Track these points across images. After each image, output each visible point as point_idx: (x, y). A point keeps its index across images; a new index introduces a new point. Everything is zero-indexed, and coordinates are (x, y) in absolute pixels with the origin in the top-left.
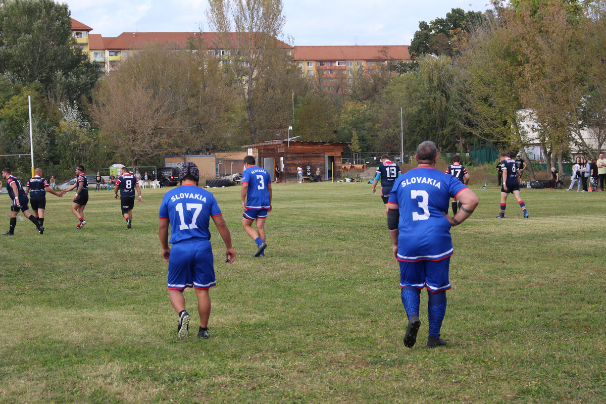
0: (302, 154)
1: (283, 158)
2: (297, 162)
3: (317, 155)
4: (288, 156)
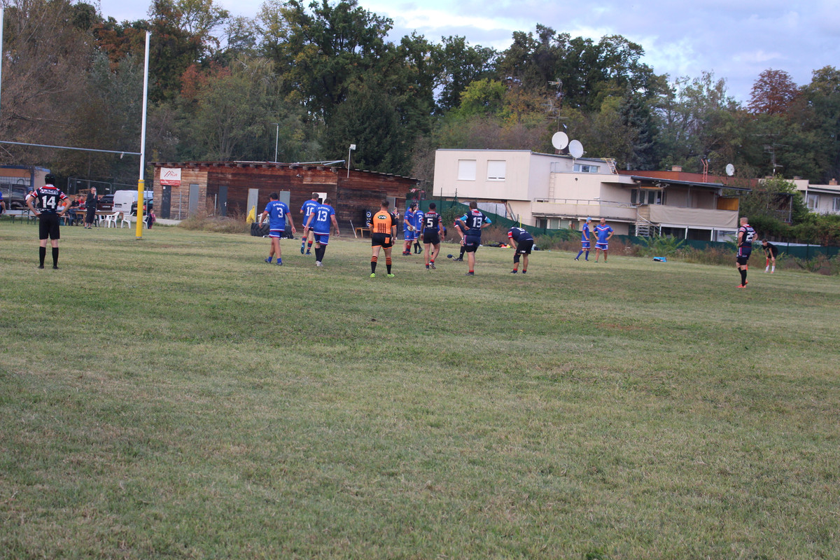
0: (359, 190)
1: (326, 194)
2: (352, 203)
3: (378, 194)
4: (342, 192)
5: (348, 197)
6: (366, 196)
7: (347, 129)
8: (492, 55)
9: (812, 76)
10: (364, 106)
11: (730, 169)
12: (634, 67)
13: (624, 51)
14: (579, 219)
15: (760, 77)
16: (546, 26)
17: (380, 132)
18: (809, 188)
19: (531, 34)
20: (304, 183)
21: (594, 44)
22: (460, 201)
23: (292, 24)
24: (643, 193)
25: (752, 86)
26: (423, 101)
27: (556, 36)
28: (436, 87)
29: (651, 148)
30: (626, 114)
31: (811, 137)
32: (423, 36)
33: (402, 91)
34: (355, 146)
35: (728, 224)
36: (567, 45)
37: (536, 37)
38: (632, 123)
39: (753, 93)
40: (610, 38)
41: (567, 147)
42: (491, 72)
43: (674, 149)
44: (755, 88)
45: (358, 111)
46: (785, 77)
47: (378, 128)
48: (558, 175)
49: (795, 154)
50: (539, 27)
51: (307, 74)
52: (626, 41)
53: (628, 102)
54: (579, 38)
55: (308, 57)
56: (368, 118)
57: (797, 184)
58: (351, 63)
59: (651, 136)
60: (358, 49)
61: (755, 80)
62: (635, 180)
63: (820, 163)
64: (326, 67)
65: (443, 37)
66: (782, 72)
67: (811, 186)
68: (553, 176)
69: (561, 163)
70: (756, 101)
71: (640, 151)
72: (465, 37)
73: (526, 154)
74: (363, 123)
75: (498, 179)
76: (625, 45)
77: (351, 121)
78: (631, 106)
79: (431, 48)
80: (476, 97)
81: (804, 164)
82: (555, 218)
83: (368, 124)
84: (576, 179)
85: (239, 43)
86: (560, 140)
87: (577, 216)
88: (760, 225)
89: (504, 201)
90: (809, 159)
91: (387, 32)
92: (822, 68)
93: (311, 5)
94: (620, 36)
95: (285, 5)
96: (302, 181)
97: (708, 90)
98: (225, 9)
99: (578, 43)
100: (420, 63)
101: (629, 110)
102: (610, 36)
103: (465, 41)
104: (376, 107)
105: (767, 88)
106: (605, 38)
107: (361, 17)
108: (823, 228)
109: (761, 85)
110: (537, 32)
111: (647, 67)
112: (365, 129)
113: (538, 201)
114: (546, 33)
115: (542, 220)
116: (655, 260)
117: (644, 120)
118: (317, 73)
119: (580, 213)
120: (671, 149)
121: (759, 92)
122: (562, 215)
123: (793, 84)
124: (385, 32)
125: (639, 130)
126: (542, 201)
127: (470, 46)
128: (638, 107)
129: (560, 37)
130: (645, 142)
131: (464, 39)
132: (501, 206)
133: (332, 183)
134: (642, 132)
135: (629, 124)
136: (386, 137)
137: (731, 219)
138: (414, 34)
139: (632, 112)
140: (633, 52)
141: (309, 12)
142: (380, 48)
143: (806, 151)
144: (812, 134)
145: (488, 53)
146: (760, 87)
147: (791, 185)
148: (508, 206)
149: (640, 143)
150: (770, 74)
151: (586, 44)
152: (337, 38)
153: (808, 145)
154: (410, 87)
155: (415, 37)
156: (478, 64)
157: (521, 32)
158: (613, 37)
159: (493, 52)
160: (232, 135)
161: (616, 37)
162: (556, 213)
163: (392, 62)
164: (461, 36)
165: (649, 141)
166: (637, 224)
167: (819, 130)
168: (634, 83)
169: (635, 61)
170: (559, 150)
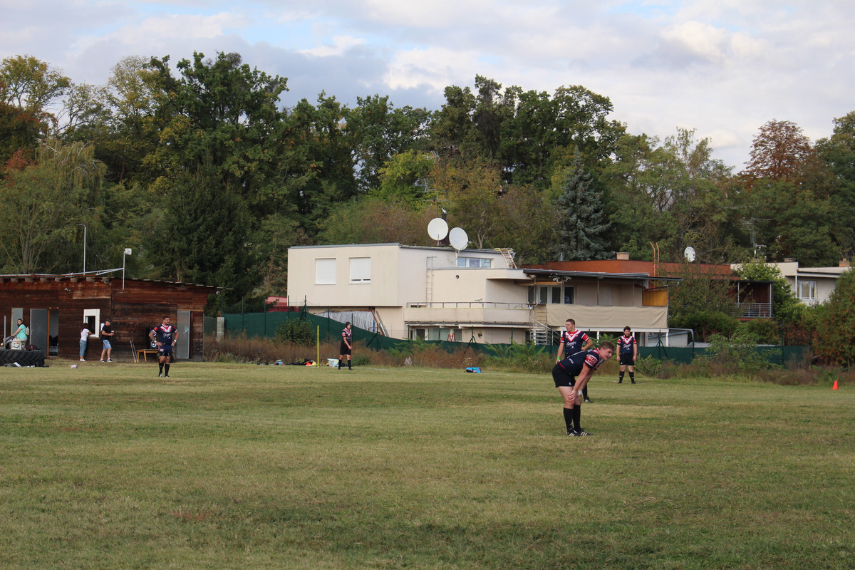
0: (140, 304)
1: (99, 310)
2: (131, 320)
3: (165, 308)
4: (117, 307)
5: (126, 313)
6: (150, 311)
7: (175, 227)
8: (426, 119)
9: (833, 126)
10: (197, 197)
11: (690, 254)
12: (601, 125)
13: (587, 106)
14: (460, 326)
15: (760, 131)
16: (488, 79)
17: (220, 229)
18: (798, 272)
19: (467, 90)
20: (74, 298)
21: (550, 99)
22: (311, 312)
23: (156, 91)
24: (544, 291)
25: (752, 143)
26: (330, 183)
27: (502, 91)
28: (356, 163)
29: (609, 230)
30: (574, 188)
31: (825, 206)
32: (334, 98)
33: (300, 172)
34: (130, 250)
35: (654, 324)
36: (517, 101)
37: (475, 92)
38: (582, 199)
39: (754, 152)
40: (568, 91)
41: (447, 237)
42: (421, 142)
43: (638, 231)
44: (756, 146)
45: (189, 204)
46: (794, 129)
47: (218, 224)
48: (435, 272)
49: (803, 229)
50: (479, 80)
51: (176, 155)
52: (589, 93)
53: (576, 173)
54: (532, 92)
55: (176, 133)
56: (203, 212)
57: (781, 270)
58: (233, 138)
59: (608, 215)
60: (243, 119)
61: (754, 136)
62: (528, 274)
63: (838, 238)
64: (200, 145)
65: (358, 98)
66: (789, 123)
67: (801, 269)
68: (430, 274)
69: (441, 257)
70: (756, 163)
71: (594, 234)
72: (387, 97)
73: (394, 249)
74: (196, 219)
75: (362, 281)
76: (588, 98)
77: (180, 217)
78: (581, 179)
79: (345, 113)
80: (399, 174)
81: (816, 241)
82: (433, 327)
83: (201, 219)
84: (458, 277)
85: (91, 117)
86: (437, 229)
87: (457, 323)
88: (706, 323)
89: (372, 308)
90: (824, 234)
91: (279, 96)
92: (846, 115)
93: (180, 65)
94: (581, 87)
95: (144, 66)
96: (71, 296)
97: (685, 153)
98: (64, 75)
99: (529, 98)
100: (334, 133)
101: (577, 183)
102: (567, 87)
103: (388, 102)
104: (214, 196)
105: (772, 146)
106: (561, 91)
107: (247, 77)
108: (809, 323)
109: (763, 142)
110: (477, 86)
111: (619, 125)
112: (199, 225)
113: (412, 306)
114: (488, 87)
115: (418, 329)
116: (468, 371)
117: (598, 195)
118: (190, 153)
119: (459, 320)
120: (633, 230)
121: (761, 150)
122: (440, 323)
123: (804, 138)
124: (276, 96)
125: (591, 208)
126: (416, 306)
127: (395, 108)
128: (590, 180)
129: (508, 91)
130: (599, 224)
131: (386, 100)
132: (368, 316)
133: (105, 297)
134: (596, 211)
135: (578, 201)
136: (228, 234)
137: (658, 318)
138: (322, 95)
139: (581, 185)
140: (598, 106)
141: (176, 74)
142: (273, 117)
143: (819, 224)
144: (827, 202)
145: (421, 115)
146: (762, 144)
147: (774, 269)
148: (376, 315)
149: (593, 225)
150: (773, 127)
151: (540, 99)
152: (216, 106)
153: (822, 216)
154: (312, 165)
155: (323, 100)
156: (407, 132)
157: (455, 88)
158: (572, 89)
159: (426, 114)
160: (35, 241)
161: (575, 89)
162: (433, 320)
163: (287, 134)
164: (382, 96)
165: (605, 221)
166: (535, 330)
167: (836, 196)
168: (603, 148)
169: (602, 118)
170: (437, 241)
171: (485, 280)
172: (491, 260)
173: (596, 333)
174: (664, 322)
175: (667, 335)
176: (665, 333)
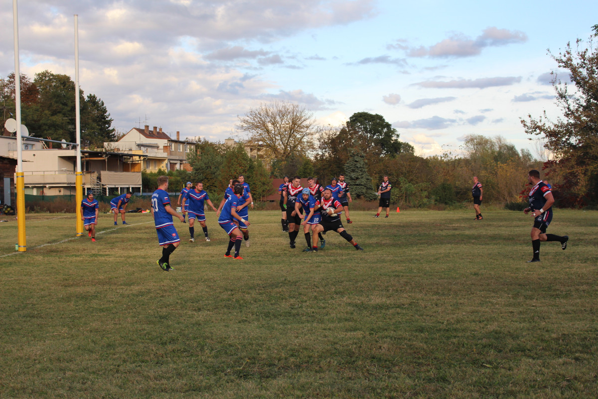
14: (48, 186)
41: (16, 131)
68: (11, 154)
84: (34, 155)
86: (10, 125)
92: (41, 72)
170: (10, 133)
171: (57, 158)
172: (33, 145)
173: (118, 188)
174: (141, 182)
175: (141, 188)
176: (140, 188)
